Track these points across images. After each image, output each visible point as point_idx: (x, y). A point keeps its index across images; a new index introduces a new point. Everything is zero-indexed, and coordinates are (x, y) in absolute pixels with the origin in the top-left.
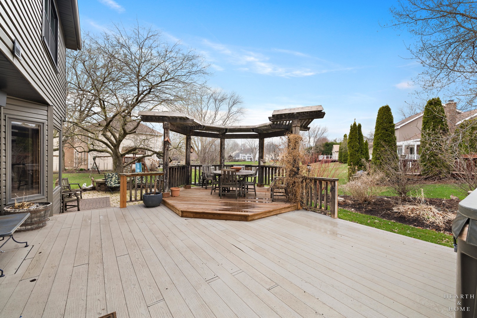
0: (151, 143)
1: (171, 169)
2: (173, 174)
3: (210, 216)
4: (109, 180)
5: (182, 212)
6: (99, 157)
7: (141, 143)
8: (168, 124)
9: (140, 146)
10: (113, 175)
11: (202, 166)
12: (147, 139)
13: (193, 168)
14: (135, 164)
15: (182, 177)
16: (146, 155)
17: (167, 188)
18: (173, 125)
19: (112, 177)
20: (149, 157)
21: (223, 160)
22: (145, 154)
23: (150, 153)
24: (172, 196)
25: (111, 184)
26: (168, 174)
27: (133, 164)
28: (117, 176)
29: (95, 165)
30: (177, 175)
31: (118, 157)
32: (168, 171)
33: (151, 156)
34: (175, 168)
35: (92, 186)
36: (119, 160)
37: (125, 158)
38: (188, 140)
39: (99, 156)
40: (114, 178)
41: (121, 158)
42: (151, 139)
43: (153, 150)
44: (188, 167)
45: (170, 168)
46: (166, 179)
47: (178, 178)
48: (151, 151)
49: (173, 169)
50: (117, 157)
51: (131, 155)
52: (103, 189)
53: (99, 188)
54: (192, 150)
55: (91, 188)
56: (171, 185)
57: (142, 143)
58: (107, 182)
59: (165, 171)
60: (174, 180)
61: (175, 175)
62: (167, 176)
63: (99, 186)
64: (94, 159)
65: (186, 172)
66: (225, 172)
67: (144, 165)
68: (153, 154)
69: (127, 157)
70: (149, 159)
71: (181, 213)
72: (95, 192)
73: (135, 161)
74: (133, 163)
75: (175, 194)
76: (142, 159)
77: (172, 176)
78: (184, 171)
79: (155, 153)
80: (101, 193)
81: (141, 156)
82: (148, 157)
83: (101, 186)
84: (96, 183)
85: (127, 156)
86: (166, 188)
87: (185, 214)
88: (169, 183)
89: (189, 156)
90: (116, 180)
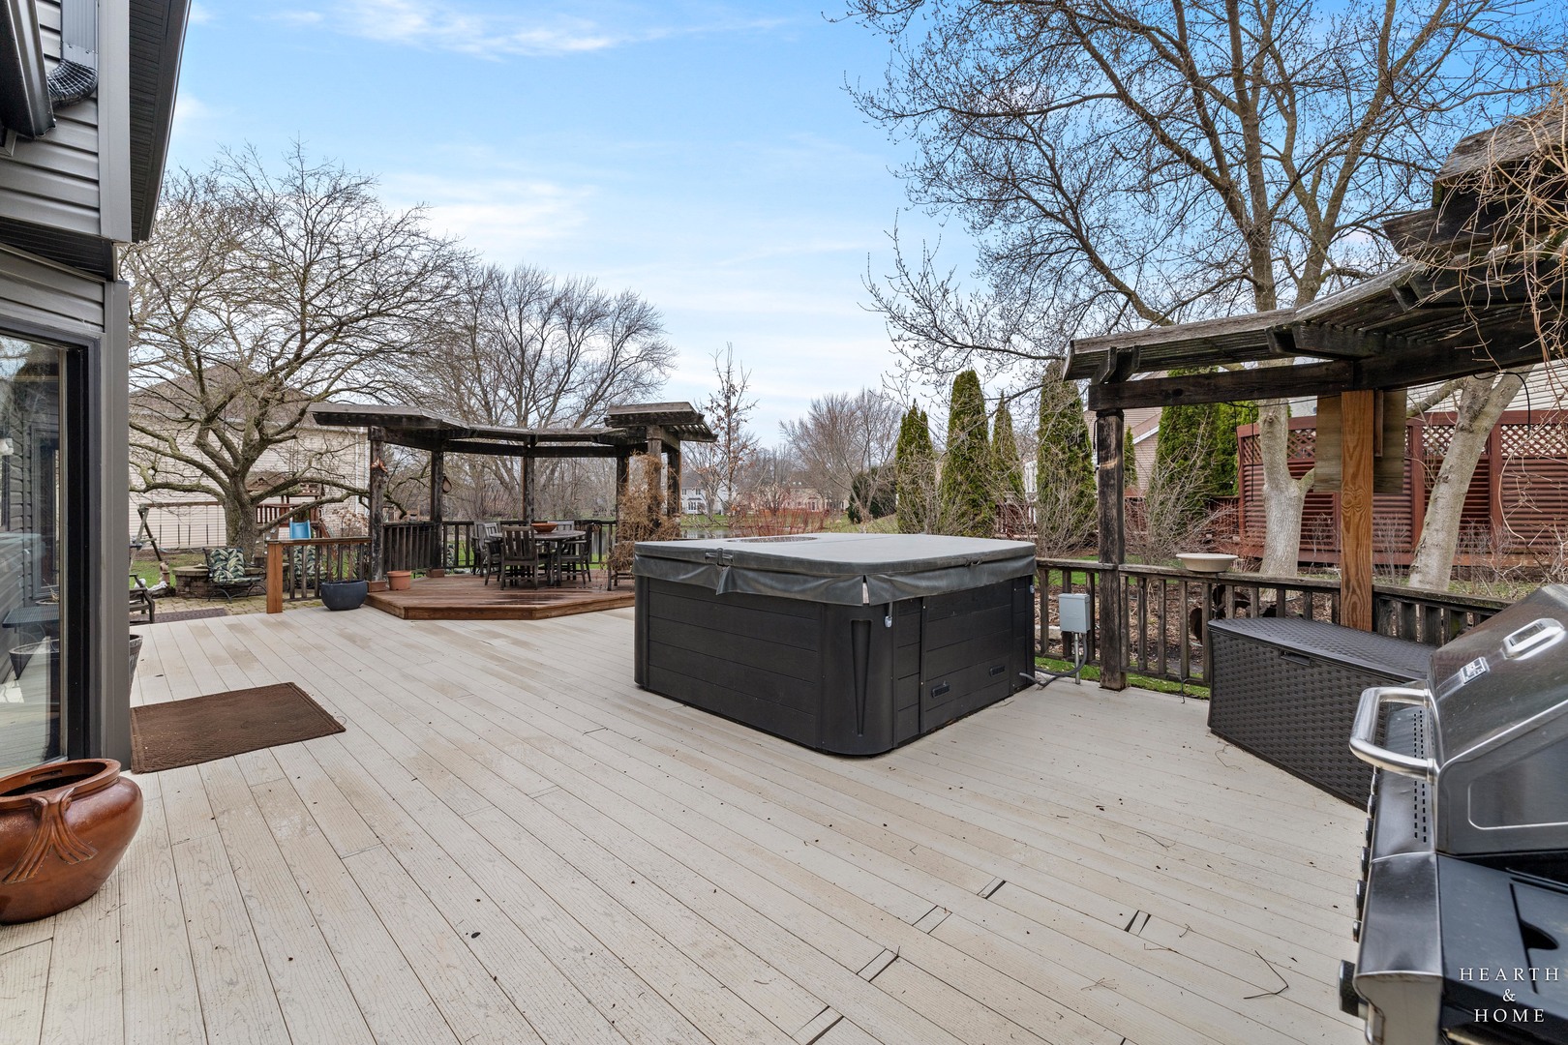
0: (341, 464)
1: (390, 531)
2: (394, 541)
3: (461, 613)
4: (219, 565)
5: (407, 609)
6: (160, 506)
7: (310, 464)
8: (380, 431)
9: (308, 475)
10: (230, 553)
11: (472, 523)
12: (327, 451)
13: (451, 529)
14: (288, 525)
15: (420, 549)
16: (327, 497)
17: (380, 571)
18: (392, 431)
19: (227, 560)
20: (338, 504)
21: (529, 509)
22: (323, 494)
23: (338, 493)
24: (391, 589)
25: (226, 578)
26: (382, 539)
27: (282, 525)
28: (241, 556)
29: (145, 533)
30: (406, 545)
31: (242, 505)
32: (382, 534)
33: (340, 500)
34: (401, 529)
35: (163, 584)
36: (246, 514)
37: (261, 507)
38: (436, 462)
39: (164, 501)
40: (233, 562)
41: (250, 508)
42: (341, 452)
43: (347, 484)
44: (438, 526)
45: (387, 528)
46: (376, 551)
47: (408, 552)
48: (342, 486)
49: (394, 530)
50: (240, 507)
51: (276, 500)
52: (201, 591)
53: (187, 589)
54: (446, 486)
55: (162, 592)
56: (388, 564)
57: (314, 464)
58: (215, 571)
59: (375, 535)
60: (397, 555)
61: (401, 545)
62: (379, 545)
63: (187, 584)
64: (143, 512)
65: (432, 538)
66: (509, 533)
67: (319, 528)
68: (349, 495)
69: (267, 507)
70: (335, 512)
71: (403, 612)
72: (175, 599)
73: (287, 518)
74: (282, 523)
75: (397, 583)
76: (312, 511)
77: (393, 547)
78: (426, 536)
79: (354, 491)
80: (193, 601)
81: (310, 500)
82: (333, 505)
83: (195, 584)
84: (178, 577)
85: (268, 501)
86: (376, 570)
87: (410, 613)
88: (386, 562)
89: (439, 501)
90: (240, 567)
